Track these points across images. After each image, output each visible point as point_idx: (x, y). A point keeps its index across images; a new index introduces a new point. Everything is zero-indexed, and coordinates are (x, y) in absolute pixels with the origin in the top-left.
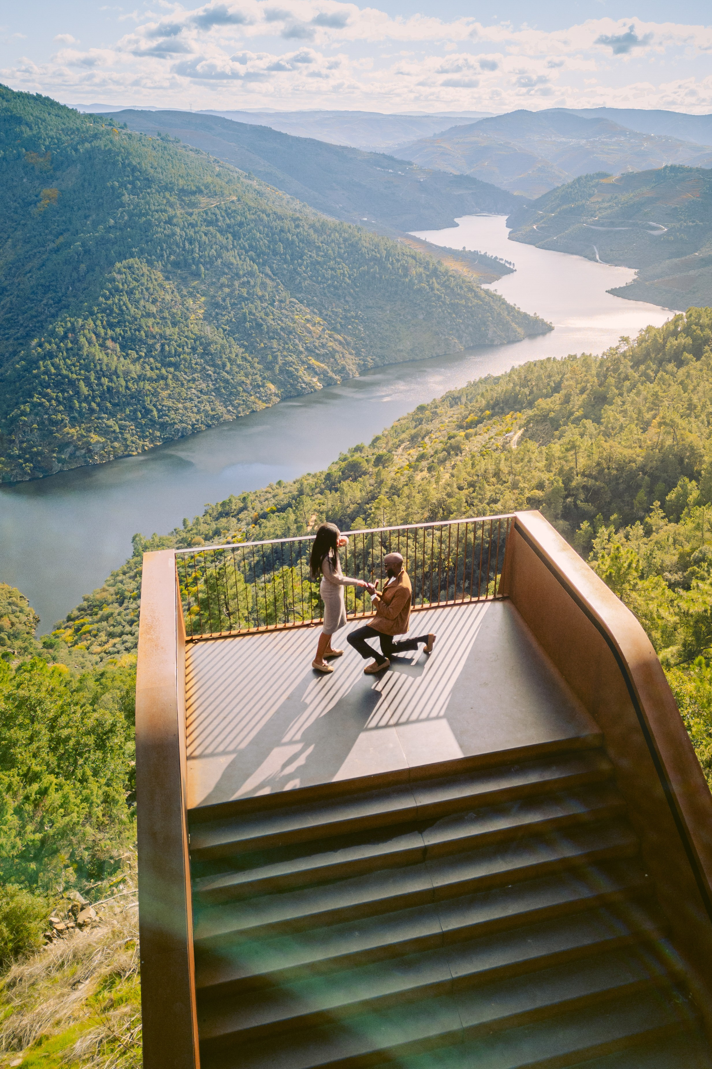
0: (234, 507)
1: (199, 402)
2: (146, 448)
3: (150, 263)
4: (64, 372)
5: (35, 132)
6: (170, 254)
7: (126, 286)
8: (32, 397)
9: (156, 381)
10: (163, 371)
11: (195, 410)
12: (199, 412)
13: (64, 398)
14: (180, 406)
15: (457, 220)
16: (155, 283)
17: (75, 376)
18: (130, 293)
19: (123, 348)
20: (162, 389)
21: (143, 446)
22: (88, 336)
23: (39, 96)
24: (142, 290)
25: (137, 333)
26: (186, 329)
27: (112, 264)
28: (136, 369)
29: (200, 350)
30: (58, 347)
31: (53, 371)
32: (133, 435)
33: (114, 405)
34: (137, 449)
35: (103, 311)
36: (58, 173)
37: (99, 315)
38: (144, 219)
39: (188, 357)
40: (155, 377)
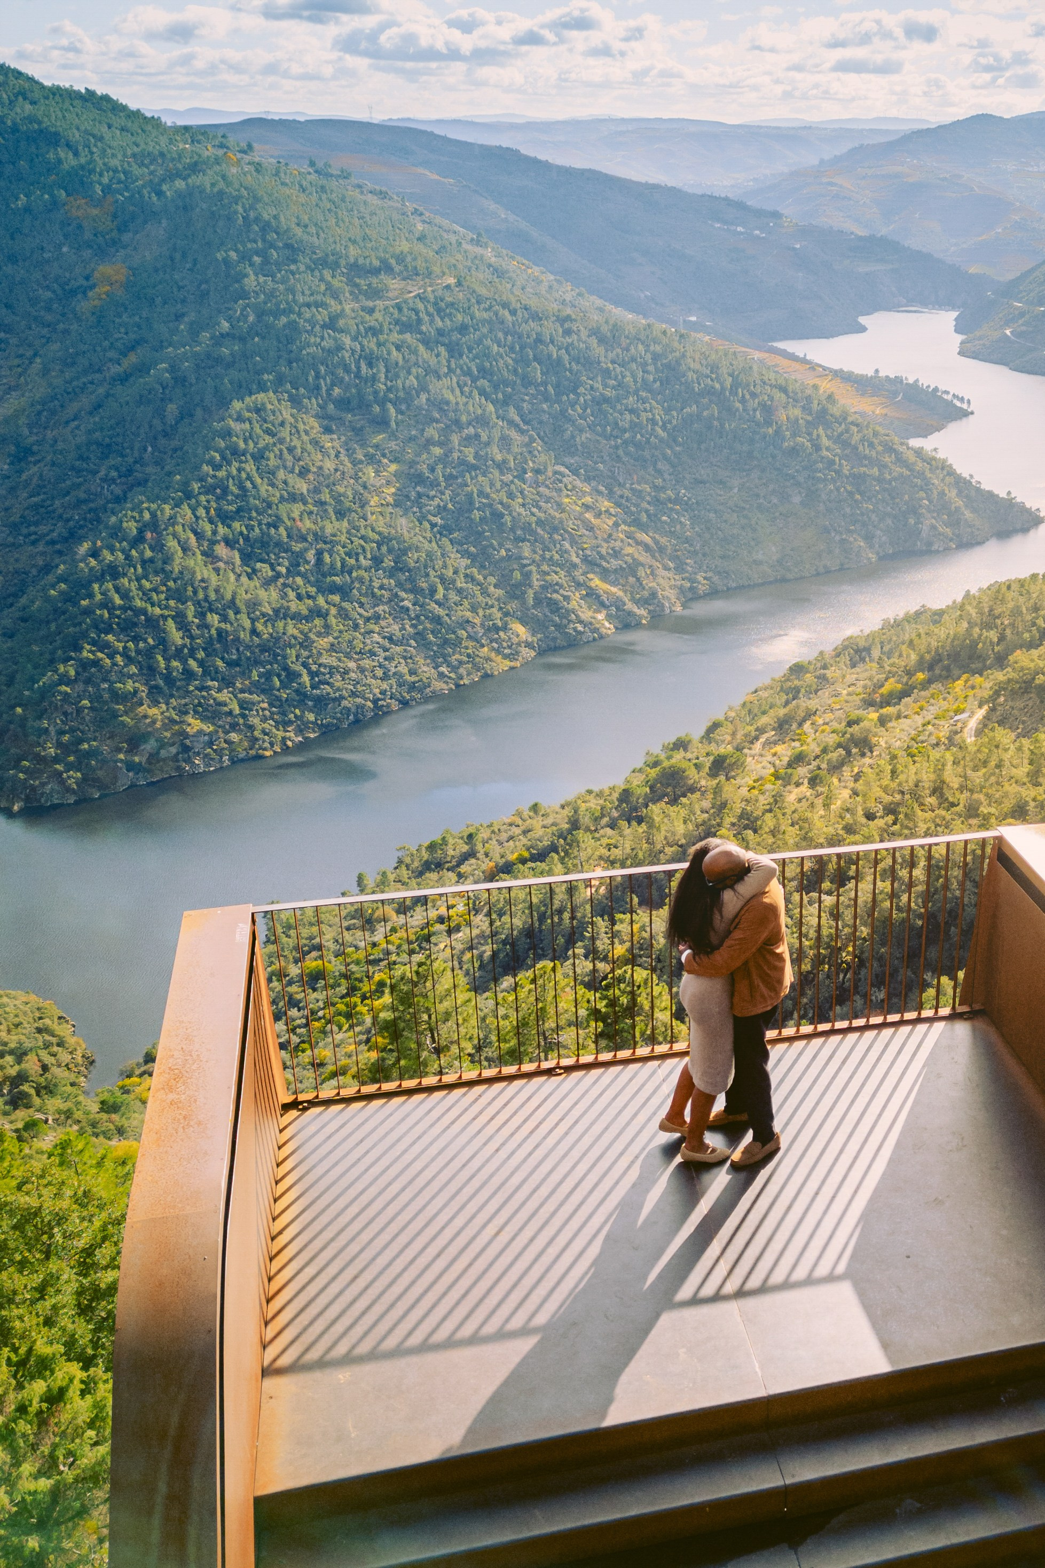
0: (451, 852)
1: (385, 659)
2: (289, 743)
3: (295, 401)
4: (138, 603)
5: (83, 160)
6: (333, 384)
7: (251, 444)
8: (79, 649)
9: (308, 619)
10: (321, 601)
11: (379, 673)
12: (385, 677)
13: (138, 652)
14: (352, 665)
15: (862, 320)
16: (305, 438)
17: (157, 611)
18: (259, 457)
19: (247, 558)
20: (319, 634)
21: (284, 739)
22: (183, 536)
23: (91, 93)
24: (281, 450)
25: (273, 531)
26: (362, 523)
27: (224, 403)
28: (269, 598)
29: (388, 562)
30: (128, 557)
31: (118, 601)
32: (264, 719)
33: (230, 664)
34: (272, 744)
35: (209, 490)
36: (126, 237)
37: (203, 498)
38: (284, 320)
39: (366, 575)
40: (305, 612)
